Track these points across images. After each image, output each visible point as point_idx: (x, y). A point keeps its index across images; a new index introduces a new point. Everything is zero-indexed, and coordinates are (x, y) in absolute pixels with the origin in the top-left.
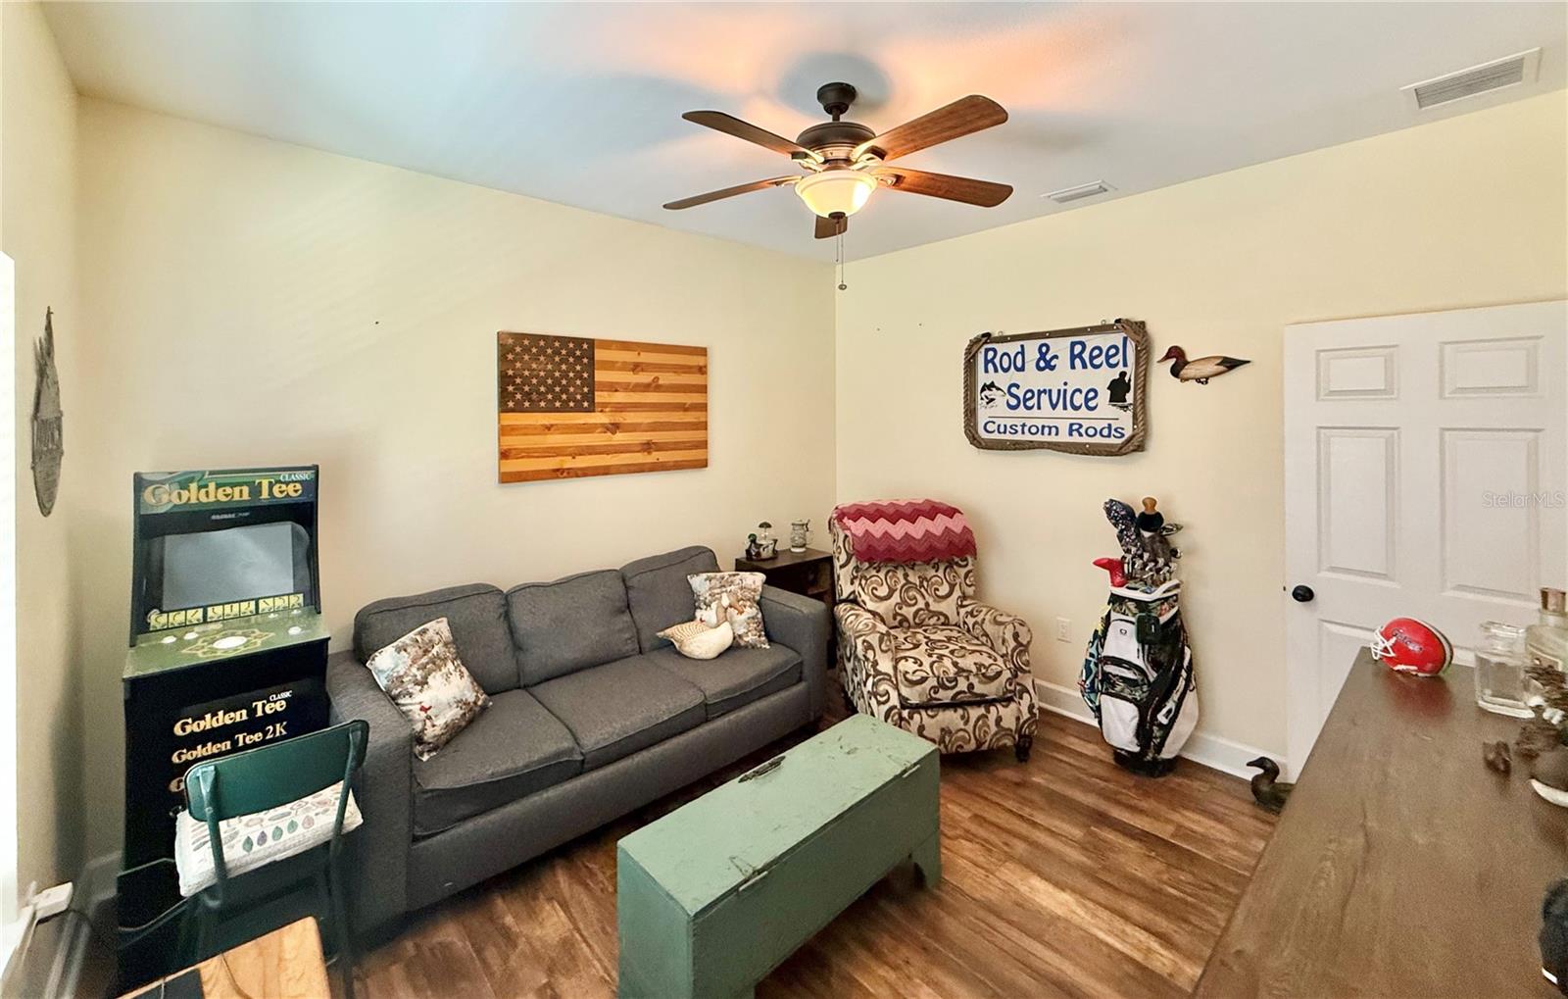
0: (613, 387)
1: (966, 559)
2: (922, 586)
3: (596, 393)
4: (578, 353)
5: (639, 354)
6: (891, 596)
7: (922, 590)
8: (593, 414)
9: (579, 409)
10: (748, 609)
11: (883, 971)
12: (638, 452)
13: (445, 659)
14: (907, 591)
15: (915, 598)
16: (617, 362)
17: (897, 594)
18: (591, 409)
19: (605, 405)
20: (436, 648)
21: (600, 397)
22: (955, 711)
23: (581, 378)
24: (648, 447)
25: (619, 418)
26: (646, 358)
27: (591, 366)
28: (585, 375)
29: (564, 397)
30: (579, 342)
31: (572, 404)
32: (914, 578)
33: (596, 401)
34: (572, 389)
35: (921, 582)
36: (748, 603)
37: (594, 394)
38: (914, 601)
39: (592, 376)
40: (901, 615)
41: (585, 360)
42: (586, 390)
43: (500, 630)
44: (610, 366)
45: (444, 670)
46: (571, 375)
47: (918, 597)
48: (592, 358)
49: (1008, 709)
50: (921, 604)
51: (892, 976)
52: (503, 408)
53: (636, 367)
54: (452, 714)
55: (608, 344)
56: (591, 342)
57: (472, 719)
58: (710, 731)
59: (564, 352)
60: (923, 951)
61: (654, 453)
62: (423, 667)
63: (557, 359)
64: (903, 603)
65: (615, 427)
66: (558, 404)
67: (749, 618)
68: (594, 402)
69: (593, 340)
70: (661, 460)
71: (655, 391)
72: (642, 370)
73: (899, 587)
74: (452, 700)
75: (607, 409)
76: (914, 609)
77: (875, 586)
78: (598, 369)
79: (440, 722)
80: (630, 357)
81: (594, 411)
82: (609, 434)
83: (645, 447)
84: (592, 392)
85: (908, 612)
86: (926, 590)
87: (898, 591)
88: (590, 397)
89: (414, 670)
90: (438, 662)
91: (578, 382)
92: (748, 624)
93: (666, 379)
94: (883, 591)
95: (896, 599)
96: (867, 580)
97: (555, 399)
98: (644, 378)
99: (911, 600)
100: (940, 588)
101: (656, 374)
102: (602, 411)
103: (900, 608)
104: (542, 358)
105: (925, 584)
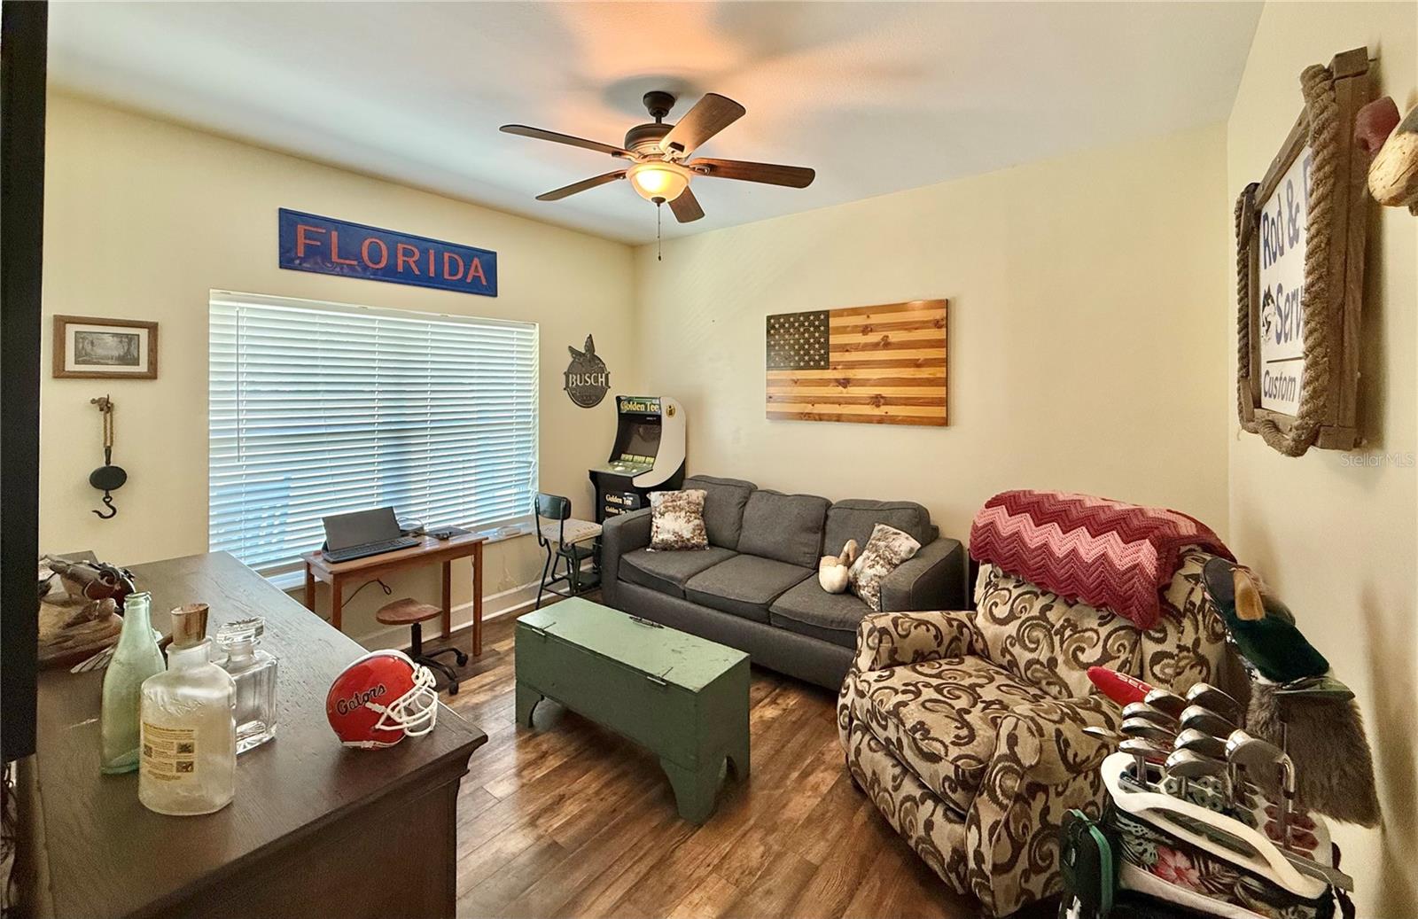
0: (845, 348)
1: (1164, 630)
2: (1060, 632)
3: (830, 354)
4: (817, 323)
5: (868, 317)
6: (1007, 623)
7: (1057, 639)
8: (826, 371)
9: (818, 367)
10: (878, 567)
11: (594, 787)
12: (868, 404)
13: (681, 510)
14: (1032, 627)
15: (1038, 642)
16: (848, 327)
17: (1017, 623)
18: (826, 367)
19: (839, 363)
20: (681, 502)
21: (834, 357)
22: (894, 766)
23: (819, 343)
24: (877, 401)
25: (851, 374)
26: (875, 319)
27: (827, 332)
28: (822, 340)
29: (807, 358)
30: (817, 314)
31: (812, 363)
32: (1056, 616)
33: (830, 360)
34: (812, 352)
35: (1063, 627)
36: (882, 562)
37: (828, 354)
38: (1033, 646)
39: (827, 340)
40: (1012, 655)
41: (822, 328)
42: (822, 352)
43: (734, 511)
44: (843, 330)
45: (678, 514)
46: (812, 341)
47: (1044, 645)
48: (827, 326)
49: (949, 826)
50: (1044, 656)
51: (590, 791)
52: (769, 368)
53: (866, 330)
54: (670, 537)
55: (841, 313)
56: (827, 313)
57: (681, 547)
58: (763, 632)
59: (806, 324)
60: (612, 810)
61: (882, 407)
62: (666, 507)
63: (802, 330)
64: (1018, 639)
65: (845, 383)
66: (802, 364)
67: (875, 575)
68: (828, 362)
69: (828, 311)
70: (889, 414)
71: (884, 349)
72: (871, 331)
73: (1024, 616)
74: (671, 530)
75: (840, 367)
76: (1030, 656)
77: (998, 600)
78: (832, 334)
79: (660, 537)
80: (860, 320)
81: (828, 369)
82: (841, 388)
83: (874, 400)
84: (827, 353)
85: (1023, 656)
86: (1062, 642)
87: (1020, 621)
88: (826, 358)
89: (662, 507)
90: (677, 509)
91: (817, 346)
92: (872, 580)
93: (895, 336)
94: (1002, 612)
95: (1012, 629)
96: (996, 590)
97: (800, 360)
98: (874, 338)
99: (1030, 642)
100: (1087, 651)
101: (885, 333)
102: (835, 369)
103: (1013, 645)
104: (792, 330)
105: (1068, 633)
